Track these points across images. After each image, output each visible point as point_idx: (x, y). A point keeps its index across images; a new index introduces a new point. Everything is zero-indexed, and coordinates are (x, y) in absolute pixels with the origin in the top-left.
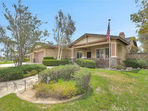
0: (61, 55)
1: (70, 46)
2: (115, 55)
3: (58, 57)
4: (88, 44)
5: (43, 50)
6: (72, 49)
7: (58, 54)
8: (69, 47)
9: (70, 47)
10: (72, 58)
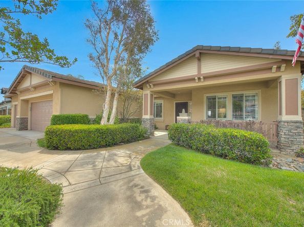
0: (114, 110)
1: (141, 85)
2: (297, 114)
3: (105, 115)
4: (202, 80)
5: (51, 92)
6: (147, 92)
7: (107, 106)
8: (137, 87)
9: (141, 87)
10: (144, 117)
